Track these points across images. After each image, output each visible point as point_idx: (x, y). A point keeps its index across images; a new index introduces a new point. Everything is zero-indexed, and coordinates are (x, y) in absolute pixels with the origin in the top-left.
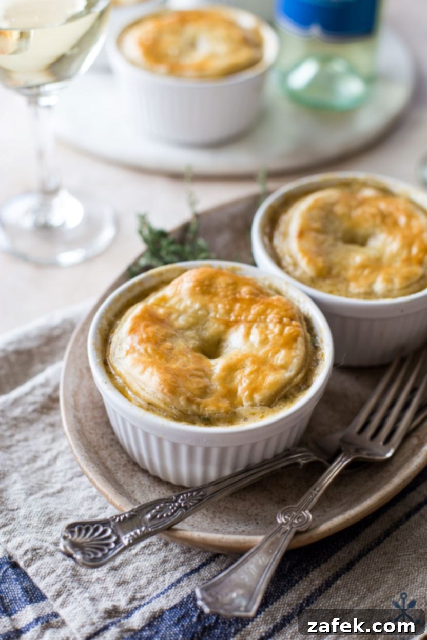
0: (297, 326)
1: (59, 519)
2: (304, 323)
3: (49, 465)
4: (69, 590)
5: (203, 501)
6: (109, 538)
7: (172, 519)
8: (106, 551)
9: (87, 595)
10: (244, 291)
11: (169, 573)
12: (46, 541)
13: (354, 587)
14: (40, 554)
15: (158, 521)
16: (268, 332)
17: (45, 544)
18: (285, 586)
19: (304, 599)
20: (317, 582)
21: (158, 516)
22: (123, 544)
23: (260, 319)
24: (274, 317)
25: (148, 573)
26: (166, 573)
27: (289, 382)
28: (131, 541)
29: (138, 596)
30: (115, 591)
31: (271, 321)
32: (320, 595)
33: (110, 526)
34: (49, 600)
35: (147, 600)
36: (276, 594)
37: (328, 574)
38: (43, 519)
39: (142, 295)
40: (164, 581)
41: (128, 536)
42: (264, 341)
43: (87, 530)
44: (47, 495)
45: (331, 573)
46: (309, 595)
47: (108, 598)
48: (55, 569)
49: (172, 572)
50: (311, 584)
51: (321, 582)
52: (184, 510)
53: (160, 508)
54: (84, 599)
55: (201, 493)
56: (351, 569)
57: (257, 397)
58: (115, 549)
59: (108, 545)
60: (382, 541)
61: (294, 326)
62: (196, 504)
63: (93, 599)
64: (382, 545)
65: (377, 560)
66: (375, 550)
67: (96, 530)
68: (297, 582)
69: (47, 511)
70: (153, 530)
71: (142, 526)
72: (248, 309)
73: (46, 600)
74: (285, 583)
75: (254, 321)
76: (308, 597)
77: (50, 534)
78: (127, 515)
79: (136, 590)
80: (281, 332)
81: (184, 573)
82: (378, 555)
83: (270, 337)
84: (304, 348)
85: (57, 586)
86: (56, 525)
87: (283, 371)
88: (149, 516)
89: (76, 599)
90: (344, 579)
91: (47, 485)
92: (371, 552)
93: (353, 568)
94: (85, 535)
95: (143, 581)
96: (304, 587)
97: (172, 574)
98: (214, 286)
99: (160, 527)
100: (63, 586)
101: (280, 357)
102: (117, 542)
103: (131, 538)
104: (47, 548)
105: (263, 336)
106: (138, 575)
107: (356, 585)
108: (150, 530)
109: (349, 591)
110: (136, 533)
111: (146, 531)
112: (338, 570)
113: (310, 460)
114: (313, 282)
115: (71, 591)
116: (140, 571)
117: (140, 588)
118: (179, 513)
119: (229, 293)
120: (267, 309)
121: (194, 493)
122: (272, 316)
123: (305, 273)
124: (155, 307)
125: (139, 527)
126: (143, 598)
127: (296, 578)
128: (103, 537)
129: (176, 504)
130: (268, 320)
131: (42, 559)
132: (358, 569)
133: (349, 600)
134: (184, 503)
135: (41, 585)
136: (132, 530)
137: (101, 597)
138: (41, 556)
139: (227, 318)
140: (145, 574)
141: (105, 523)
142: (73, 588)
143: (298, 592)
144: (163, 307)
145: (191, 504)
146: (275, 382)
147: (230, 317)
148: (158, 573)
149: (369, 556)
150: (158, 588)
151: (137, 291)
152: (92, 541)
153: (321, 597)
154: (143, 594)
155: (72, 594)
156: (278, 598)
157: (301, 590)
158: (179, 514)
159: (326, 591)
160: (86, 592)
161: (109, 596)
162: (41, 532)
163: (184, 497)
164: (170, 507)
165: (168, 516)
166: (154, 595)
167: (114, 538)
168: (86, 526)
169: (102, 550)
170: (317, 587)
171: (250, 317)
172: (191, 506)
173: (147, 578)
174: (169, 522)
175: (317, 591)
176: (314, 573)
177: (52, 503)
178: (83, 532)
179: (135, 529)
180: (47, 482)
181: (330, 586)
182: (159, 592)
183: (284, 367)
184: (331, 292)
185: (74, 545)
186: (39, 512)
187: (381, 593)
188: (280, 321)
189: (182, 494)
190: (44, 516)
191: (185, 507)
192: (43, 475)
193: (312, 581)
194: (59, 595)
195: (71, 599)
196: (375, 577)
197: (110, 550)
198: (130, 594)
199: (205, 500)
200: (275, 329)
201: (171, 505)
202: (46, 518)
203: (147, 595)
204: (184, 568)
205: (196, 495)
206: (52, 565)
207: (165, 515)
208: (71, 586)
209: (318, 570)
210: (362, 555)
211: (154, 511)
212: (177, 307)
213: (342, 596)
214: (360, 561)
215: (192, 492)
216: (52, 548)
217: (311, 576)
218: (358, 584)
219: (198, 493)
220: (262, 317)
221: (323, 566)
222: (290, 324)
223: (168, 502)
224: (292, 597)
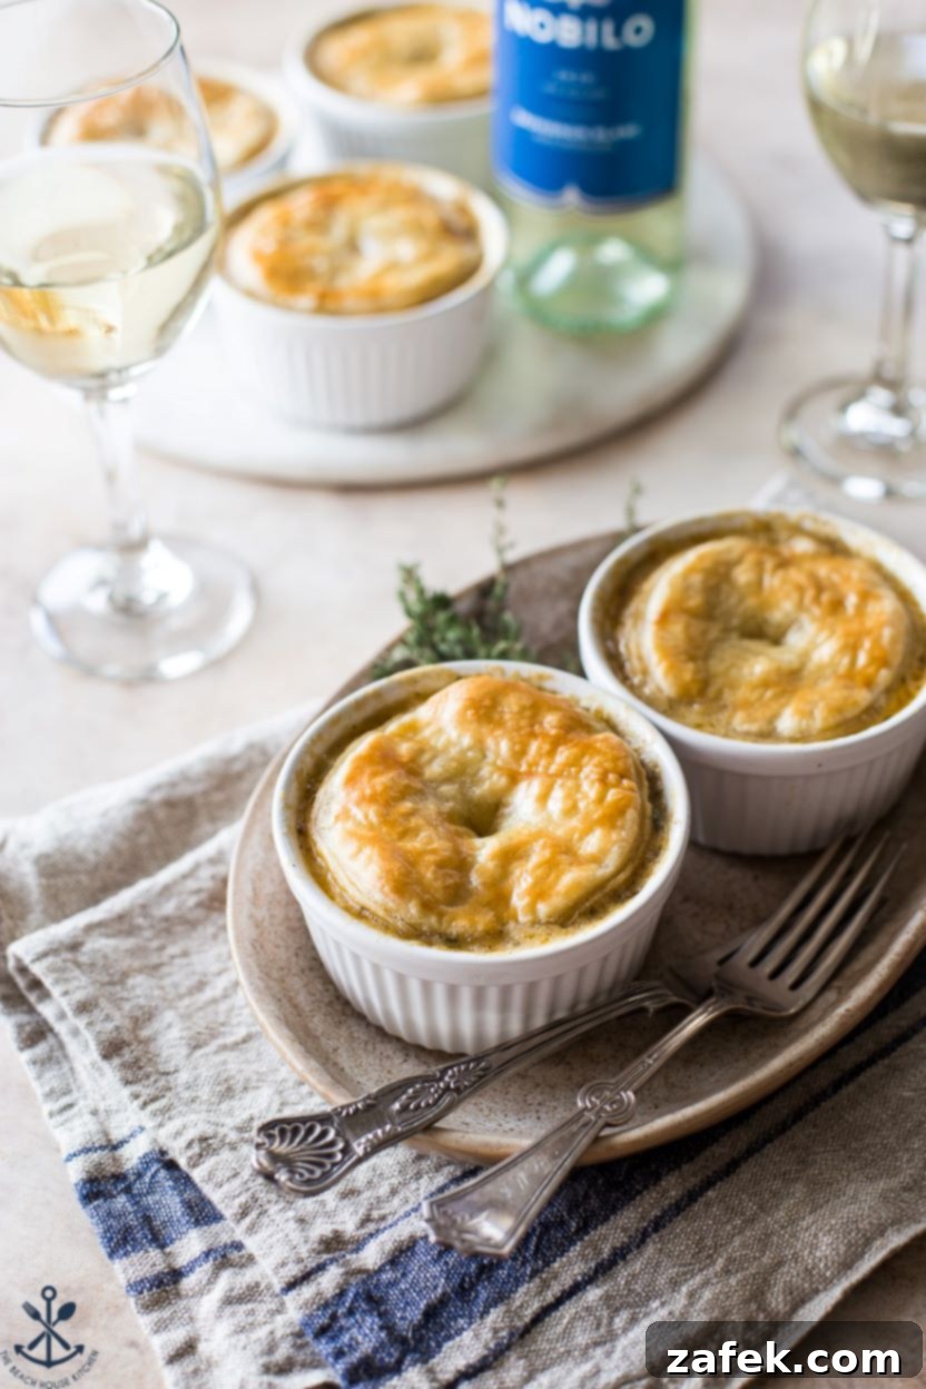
0: (631, 789)
1: (246, 1089)
2: (646, 783)
3: (225, 996)
4: (261, 1206)
5: (487, 1078)
6: (332, 1144)
7: (436, 1110)
8: (328, 1167)
9: (291, 1214)
10: (550, 721)
11: (425, 1177)
12: (223, 1125)
13: (737, 1202)
14: (214, 1146)
15: (411, 1115)
16: (579, 796)
17: (222, 1131)
18: (618, 1199)
19: (651, 1221)
20: (673, 1193)
21: (412, 1106)
22: (355, 1153)
23: (569, 772)
24: (592, 771)
25: (393, 1176)
26: (421, 1177)
27: (600, 886)
28: (369, 1149)
29: (375, 1214)
30: (337, 1206)
31: (587, 777)
32: (678, 1214)
33: (332, 1124)
34: (227, 1222)
35: (390, 1220)
36: (603, 1213)
37: (693, 1182)
38: (218, 1088)
39: (377, 719)
40: (418, 1189)
41: (363, 1140)
42: (571, 810)
43: (295, 1131)
44: (224, 1048)
45: (699, 1178)
46: (659, 1214)
47: (326, 1219)
48: (238, 1170)
49: (431, 1175)
50: (662, 1196)
51: (680, 1192)
52: (455, 1095)
53: (414, 1092)
54: (287, 1220)
55: (483, 1064)
56: (734, 1172)
57: (543, 909)
58: (342, 1162)
59: (330, 1156)
60: (790, 1128)
61: (624, 789)
62: (474, 1083)
63: (301, 1221)
64: (789, 1133)
65: (778, 1159)
66: (777, 1143)
67: (310, 1131)
68: (639, 1192)
69: (224, 1076)
70: (405, 1129)
71: (386, 1124)
72: (552, 753)
73: (222, 1222)
74: (619, 1194)
75: (559, 775)
76: (656, 1217)
77: (230, 1113)
78: (360, 1106)
79: (372, 1204)
80: (601, 799)
81: (450, 1177)
82: (781, 1150)
83: (582, 805)
84: (636, 828)
85: (242, 1199)
86: (240, 1099)
87: (593, 866)
88: (397, 1106)
89: (273, 1221)
90: (720, 1189)
91: (222, 1029)
92: (769, 1145)
93: (738, 1171)
94: (292, 1141)
95: (384, 1190)
96: (652, 1201)
97: (431, 1178)
98: (499, 709)
99: (416, 1124)
100: (253, 1198)
101: (592, 843)
102: (346, 1151)
103: (369, 1144)
104: (225, 1136)
105: (570, 803)
106: (375, 1180)
107: (741, 1199)
108: (399, 1129)
109: (727, 1208)
110: (376, 1136)
111: (392, 1132)
112: (710, 1174)
113: (667, 1003)
114: (671, 708)
115: (265, 1208)
116: (378, 1172)
117: (378, 1202)
118: (447, 1099)
119: (523, 723)
120: (583, 755)
121: (472, 1065)
122: (590, 770)
123: (659, 690)
124: (397, 739)
125: (381, 1124)
126: (383, 1218)
127: (638, 1187)
128: (322, 1142)
129: (442, 1085)
130: (582, 775)
131: (218, 1154)
132: (746, 1173)
133: (728, 1221)
134: (455, 1083)
135: (215, 1196)
136: (370, 1131)
137: (314, 1217)
138: (215, 1150)
139: (514, 766)
140: (388, 1178)
141: (324, 1119)
142: (269, 1202)
143: (640, 1210)
144: (409, 739)
145: (466, 1083)
146: (577, 884)
147: (520, 766)
148: (408, 1177)
149: (765, 1151)
150: (407, 1201)
151: (369, 710)
152: (302, 1150)
153: (679, 1218)
154: (383, 1212)
155: (266, 1211)
156: (606, 1219)
157: (646, 1206)
158: (447, 1101)
159: (688, 1209)
160: (290, 1209)
161: (328, 1215)
162: (215, 1111)
163: (454, 1072)
164: (432, 1090)
165: (428, 1105)
166: (401, 1213)
167: (341, 1145)
168: (293, 1125)
169: (321, 1165)
170: (673, 1201)
171: (553, 769)
172: (466, 1087)
173: (390, 1184)
174: (431, 1116)
175: (673, 1208)
176: (669, 1178)
177: (234, 1064)
178: (289, 1135)
179: (374, 1129)
180: (223, 1024)
181: (695, 1201)
182: (408, 1207)
183: (596, 859)
184: (698, 727)
185: (274, 1157)
186: (211, 1077)
187: (782, 1213)
188: (603, 780)
189: (451, 1067)
190: (219, 1084)
191: (458, 1090)
192: (217, 1013)
193: (666, 1191)
194: (244, 1213)
195: (265, 1220)
196: (774, 1187)
197: (334, 1165)
198: (362, 1212)
199: (492, 1075)
200: (590, 790)
201: (432, 1086)
202: (222, 1088)
203: (390, 1214)
204: (451, 1168)
205: (474, 1068)
206: (234, 1165)
207: (423, 1104)
208: (265, 1199)
209: (677, 1173)
210: (751, 1151)
211: (404, 1097)
212: (433, 742)
213: (715, 1217)
214: (750, 1160)
215: (468, 1063)
216: (233, 1136)
217: (663, 1183)
218: (743, 1197)
219: (478, 1065)
220: (573, 770)
221: (685, 1167)
222: (618, 785)
223: (427, 1081)
224: (629, 1218)
